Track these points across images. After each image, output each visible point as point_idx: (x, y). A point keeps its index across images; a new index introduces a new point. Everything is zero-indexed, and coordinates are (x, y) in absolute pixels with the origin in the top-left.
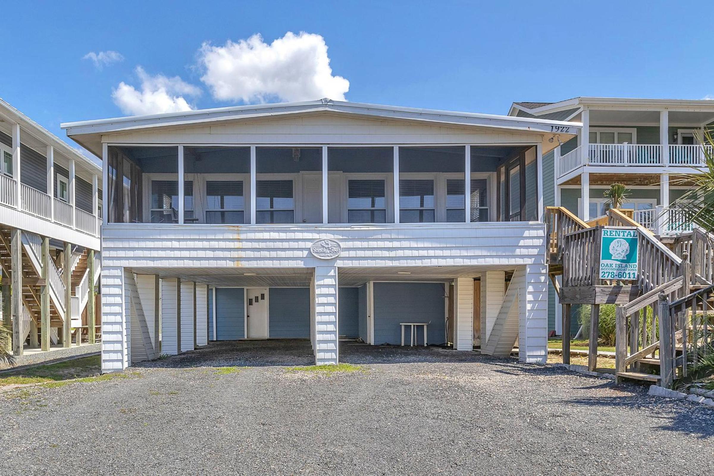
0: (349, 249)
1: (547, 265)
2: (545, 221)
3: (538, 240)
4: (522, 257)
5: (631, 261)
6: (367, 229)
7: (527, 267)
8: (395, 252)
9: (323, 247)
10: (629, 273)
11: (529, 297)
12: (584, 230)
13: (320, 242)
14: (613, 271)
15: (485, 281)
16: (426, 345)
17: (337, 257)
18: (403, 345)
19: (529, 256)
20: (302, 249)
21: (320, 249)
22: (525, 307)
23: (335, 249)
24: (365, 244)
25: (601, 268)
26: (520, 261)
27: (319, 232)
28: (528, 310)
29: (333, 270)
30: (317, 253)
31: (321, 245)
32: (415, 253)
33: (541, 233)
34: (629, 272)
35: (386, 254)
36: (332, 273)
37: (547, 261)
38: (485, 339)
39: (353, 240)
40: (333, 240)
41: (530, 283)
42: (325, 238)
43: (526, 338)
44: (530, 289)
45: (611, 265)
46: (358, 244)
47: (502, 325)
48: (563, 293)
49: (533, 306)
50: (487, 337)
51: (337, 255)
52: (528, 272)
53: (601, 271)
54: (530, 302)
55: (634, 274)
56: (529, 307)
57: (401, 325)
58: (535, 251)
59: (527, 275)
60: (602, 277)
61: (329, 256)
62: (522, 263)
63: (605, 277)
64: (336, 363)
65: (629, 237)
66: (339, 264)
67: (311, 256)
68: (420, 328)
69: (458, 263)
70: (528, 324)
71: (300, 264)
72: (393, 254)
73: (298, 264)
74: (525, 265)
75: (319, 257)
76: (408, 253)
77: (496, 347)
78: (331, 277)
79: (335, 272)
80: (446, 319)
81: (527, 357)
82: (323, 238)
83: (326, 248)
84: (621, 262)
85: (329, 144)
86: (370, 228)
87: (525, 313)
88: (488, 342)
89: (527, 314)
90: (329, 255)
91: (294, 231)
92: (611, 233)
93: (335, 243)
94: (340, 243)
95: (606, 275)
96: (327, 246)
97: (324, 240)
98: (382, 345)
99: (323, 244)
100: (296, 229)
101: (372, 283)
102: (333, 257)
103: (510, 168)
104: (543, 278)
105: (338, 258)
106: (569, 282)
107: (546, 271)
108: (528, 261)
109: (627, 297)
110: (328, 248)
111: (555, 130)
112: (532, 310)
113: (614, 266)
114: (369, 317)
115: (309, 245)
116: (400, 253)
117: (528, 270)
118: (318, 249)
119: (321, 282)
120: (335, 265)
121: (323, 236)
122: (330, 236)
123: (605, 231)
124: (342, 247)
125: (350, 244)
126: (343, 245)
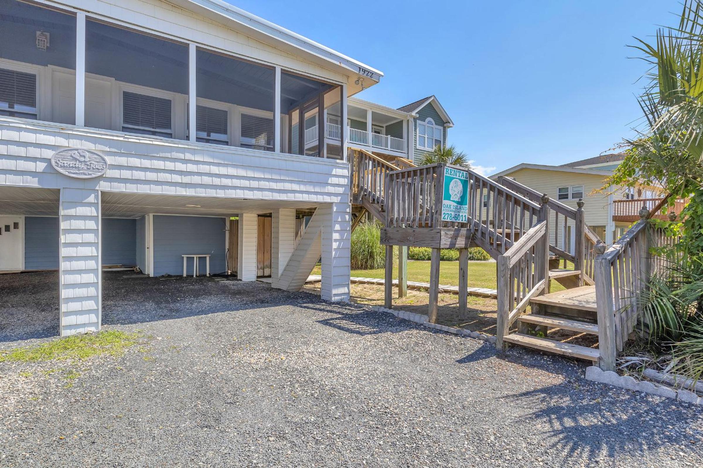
0: (120, 167)
1: (350, 204)
2: (349, 160)
3: (343, 179)
4: (329, 194)
5: (464, 204)
6: (151, 142)
7: (334, 205)
8: (190, 177)
9: (76, 160)
10: (462, 216)
11: (336, 236)
12: (394, 172)
13: (70, 152)
14: (451, 213)
15: (278, 217)
16: (208, 275)
17: (101, 176)
18: (185, 275)
19: (336, 195)
20: (34, 159)
21: (69, 163)
22: (331, 245)
23: (95, 165)
24: (147, 163)
25: (443, 208)
26: (327, 199)
27: (68, 137)
28: (334, 249)
29: (93, 195)
30: (63, 167)
31: (71, 156)
32: (217, 181)
33: (346, 172)
34: (462, 214)
35: (177, 178)
36: (91, 199)
37: (351, 200)
38: (278, 274)
39: (128, 155)
40: (93, 151)
41: (337, 222)
42: (79, 147)
43: (332, 277)
44: (337, 227)
45: (450, 206)
46: (135, 162)
47: (299, 261)
48: (386, 234)
49: (339, 245)
50: (280, 272)
51: (100, 174)
52: (335, 210)
53: (443, 212)
54: (336, 240)
55: (465, 216)
56: (335, 245)
57: (183, 257)
58: (341, 190)
59: (334, 214)
60: (443, 218)
61: (85, 174)
62: (330, 201)
63: (445, 219)
64: (97, 327)
65: (462, 178)
66: (104, 186)
67: (51, 170)
68: (202, 260)
69: (268, 197)
70: (334, 263)
71: (33, 183)
72: (187, 179)
73: (27, 182)
74: (332, 203)
75: (67, 173)
76: (207, 180)
77: (291, 283)
78: (90, 204)
79: (96, 197)
80: (227, 250)
81: (332, 296)
82: (75, 147)
83: (80, 162)
84: (457, 204)
85: (89, 12)
86: (154, 143)
87: (331, 252)
88: (281, 277)
89: (334, 253)
90: (86, 172)
91: (19, 129)
92: (451, 172)
93: (96, 156)
94: (107, 158)
95: (446, 217)
96: (82, 159)
97: (77, 150)
98: (163, 276)
99: (74, 156)
100: (24, 126)
101: (151, 215)
102: (94, 176)
103: (305, 112)
104: (347, 217)
105: (101, 178)
106: (394, 222)
107: (350, 210)
108: (336, 200)
109: (463, 240)
110: (84, 161)
111: (362, 73)
112: (338, 248)
113: (452, 207)
114: (148, 248)
115: (49, 154)
116: (196, 179)
117: (335, 209)
118: (65, 162)
119: (72, 212)
120: (97, 188)
121: (74, 143)
122: (91, 146)
123: (447, 169)
124: (109, 162)
125: (122, 161)
126: (110, 160)
